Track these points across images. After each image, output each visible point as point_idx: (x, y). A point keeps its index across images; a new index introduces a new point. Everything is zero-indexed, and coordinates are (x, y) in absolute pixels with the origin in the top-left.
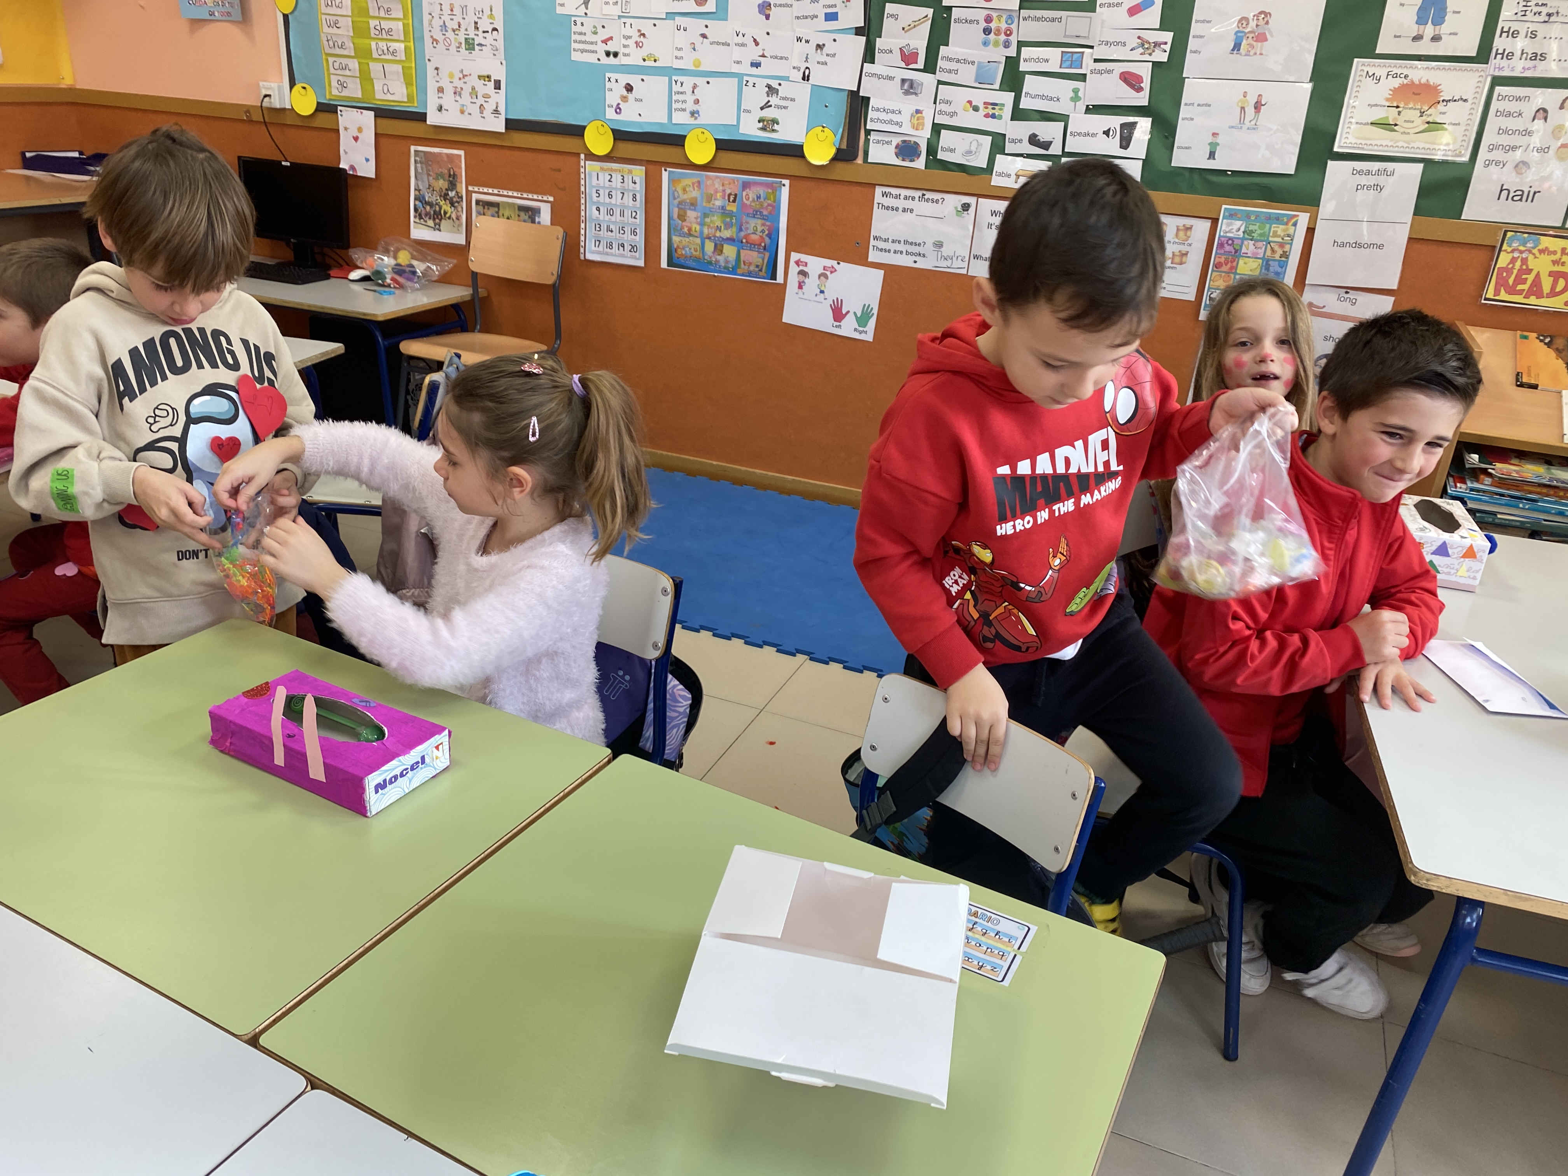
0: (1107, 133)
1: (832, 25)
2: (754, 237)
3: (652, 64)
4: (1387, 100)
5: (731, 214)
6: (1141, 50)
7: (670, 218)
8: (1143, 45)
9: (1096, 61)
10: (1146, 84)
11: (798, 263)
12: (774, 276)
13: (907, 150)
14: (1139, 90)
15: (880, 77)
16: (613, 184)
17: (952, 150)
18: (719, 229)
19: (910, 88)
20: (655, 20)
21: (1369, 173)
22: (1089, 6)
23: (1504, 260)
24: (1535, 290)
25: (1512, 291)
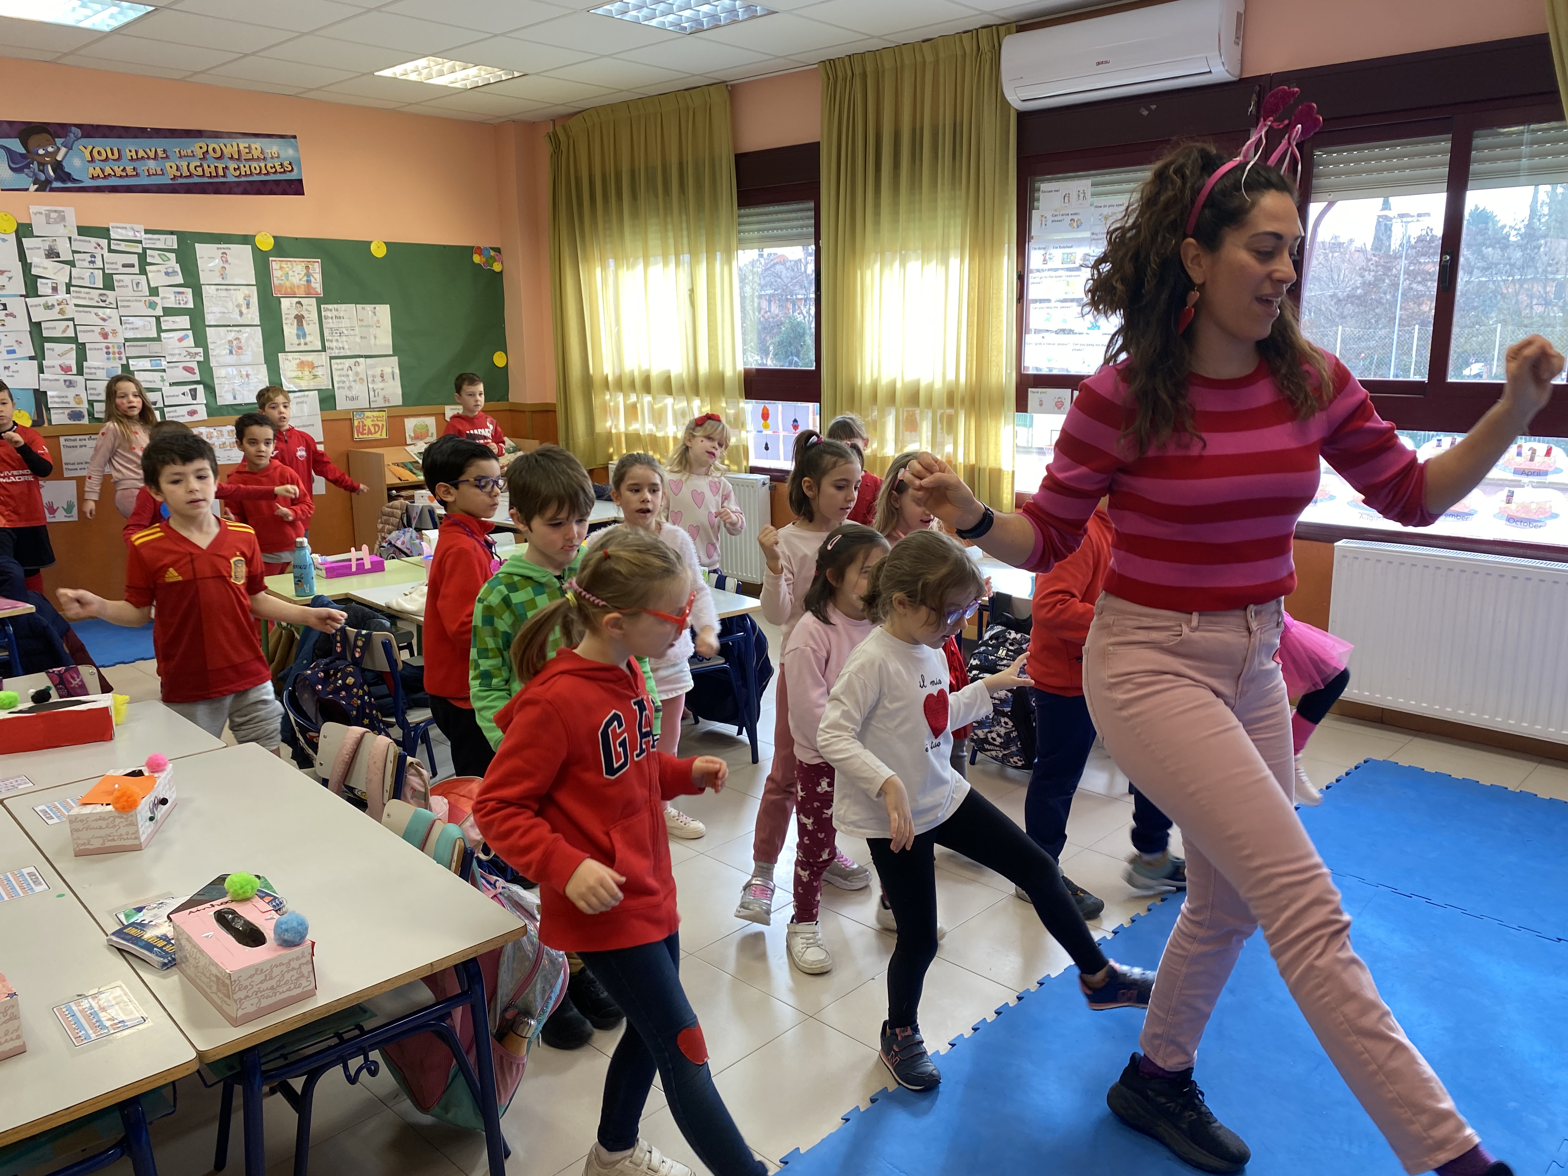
0: (184, 394)
1: (13, 356)
4: (296, 368)
6: (189, 357)
8: (189, 355)
9: (168, 362)
10: (197, 371)
13: (76, 415)
14: (195, 373)
15: (51, 380)
19: (70, 384)
21: (299, 397)
22: (158, 339)
23: (356, 423)
24: (370, 432)
25: (363, 434)
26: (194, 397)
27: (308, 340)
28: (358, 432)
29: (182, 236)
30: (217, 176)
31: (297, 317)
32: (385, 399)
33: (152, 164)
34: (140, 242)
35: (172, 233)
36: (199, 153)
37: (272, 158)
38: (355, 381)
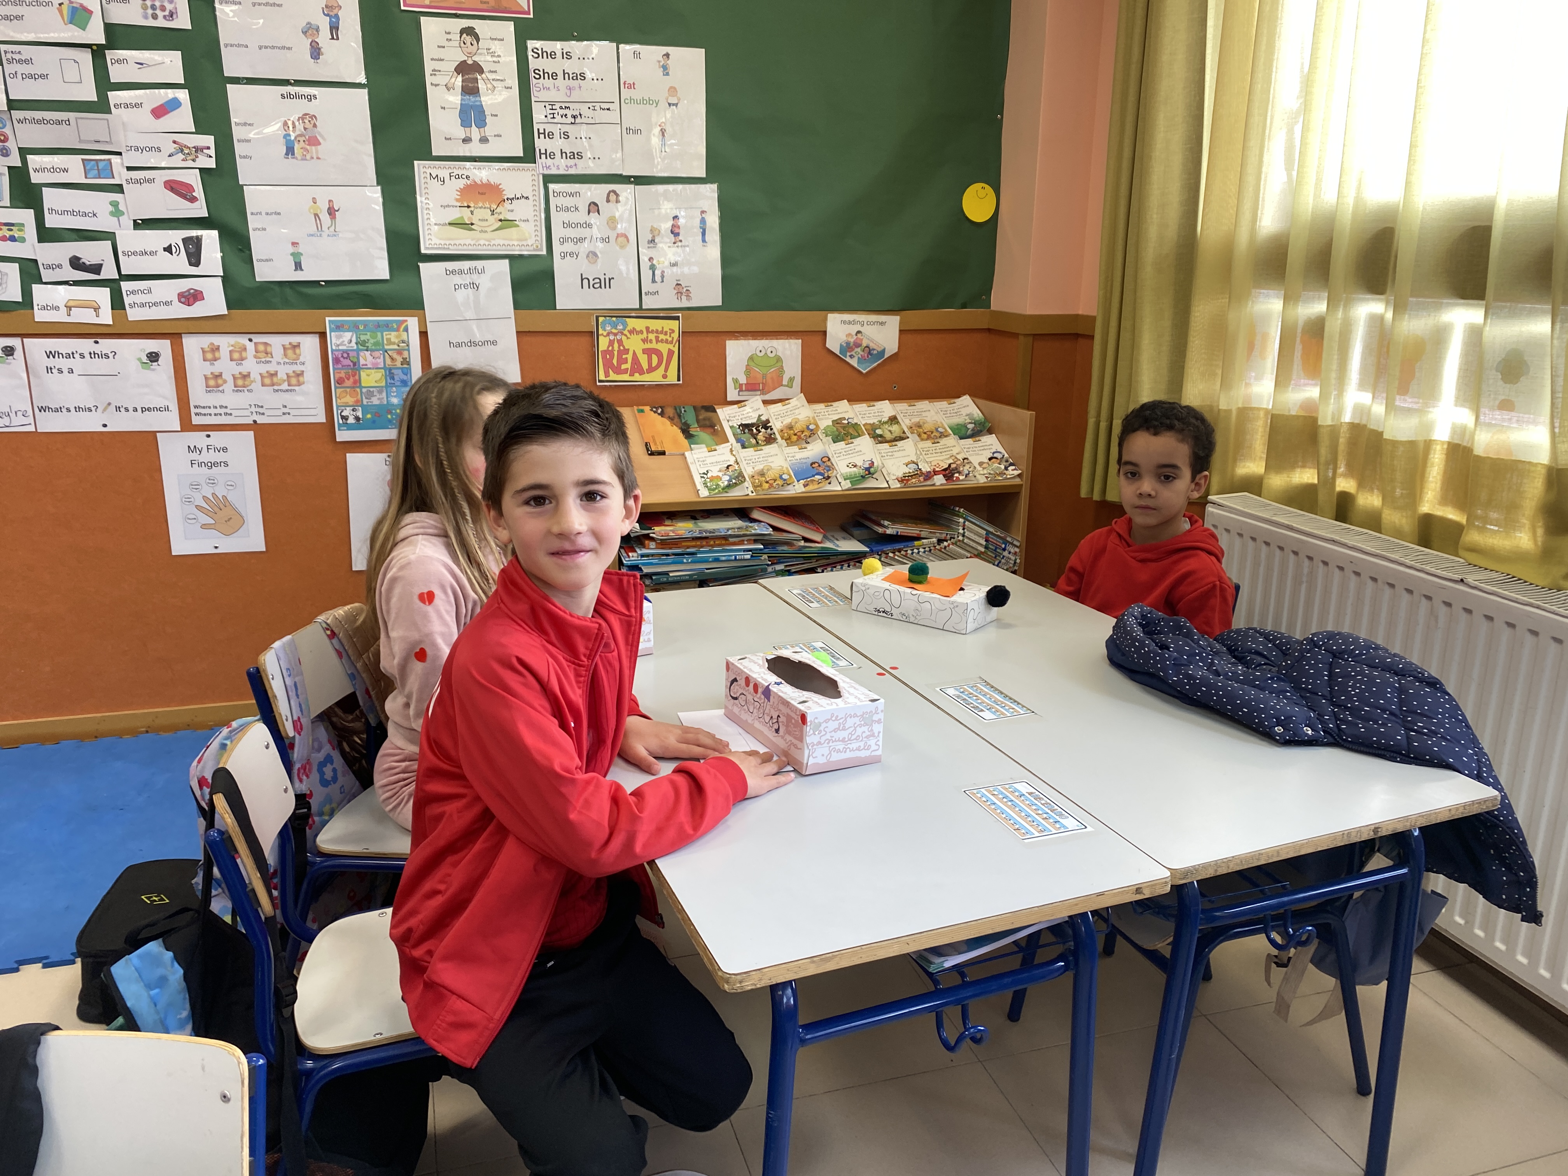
0: (168, 249)
4: (457, 200)
6: (181, 156)
8: (182, 151)
9: (129, 169)
10: (199, 192)
14: (193, 199)
21: (461, 272)
22: (101, 106)
23: (603, 344)
24: (637, 367)
25: (618, 371)
26: (195, 258)
27: (489, 131)
28: (608, 365)
31: (463, 68)
32: (680, 289)
38: (606, 240)
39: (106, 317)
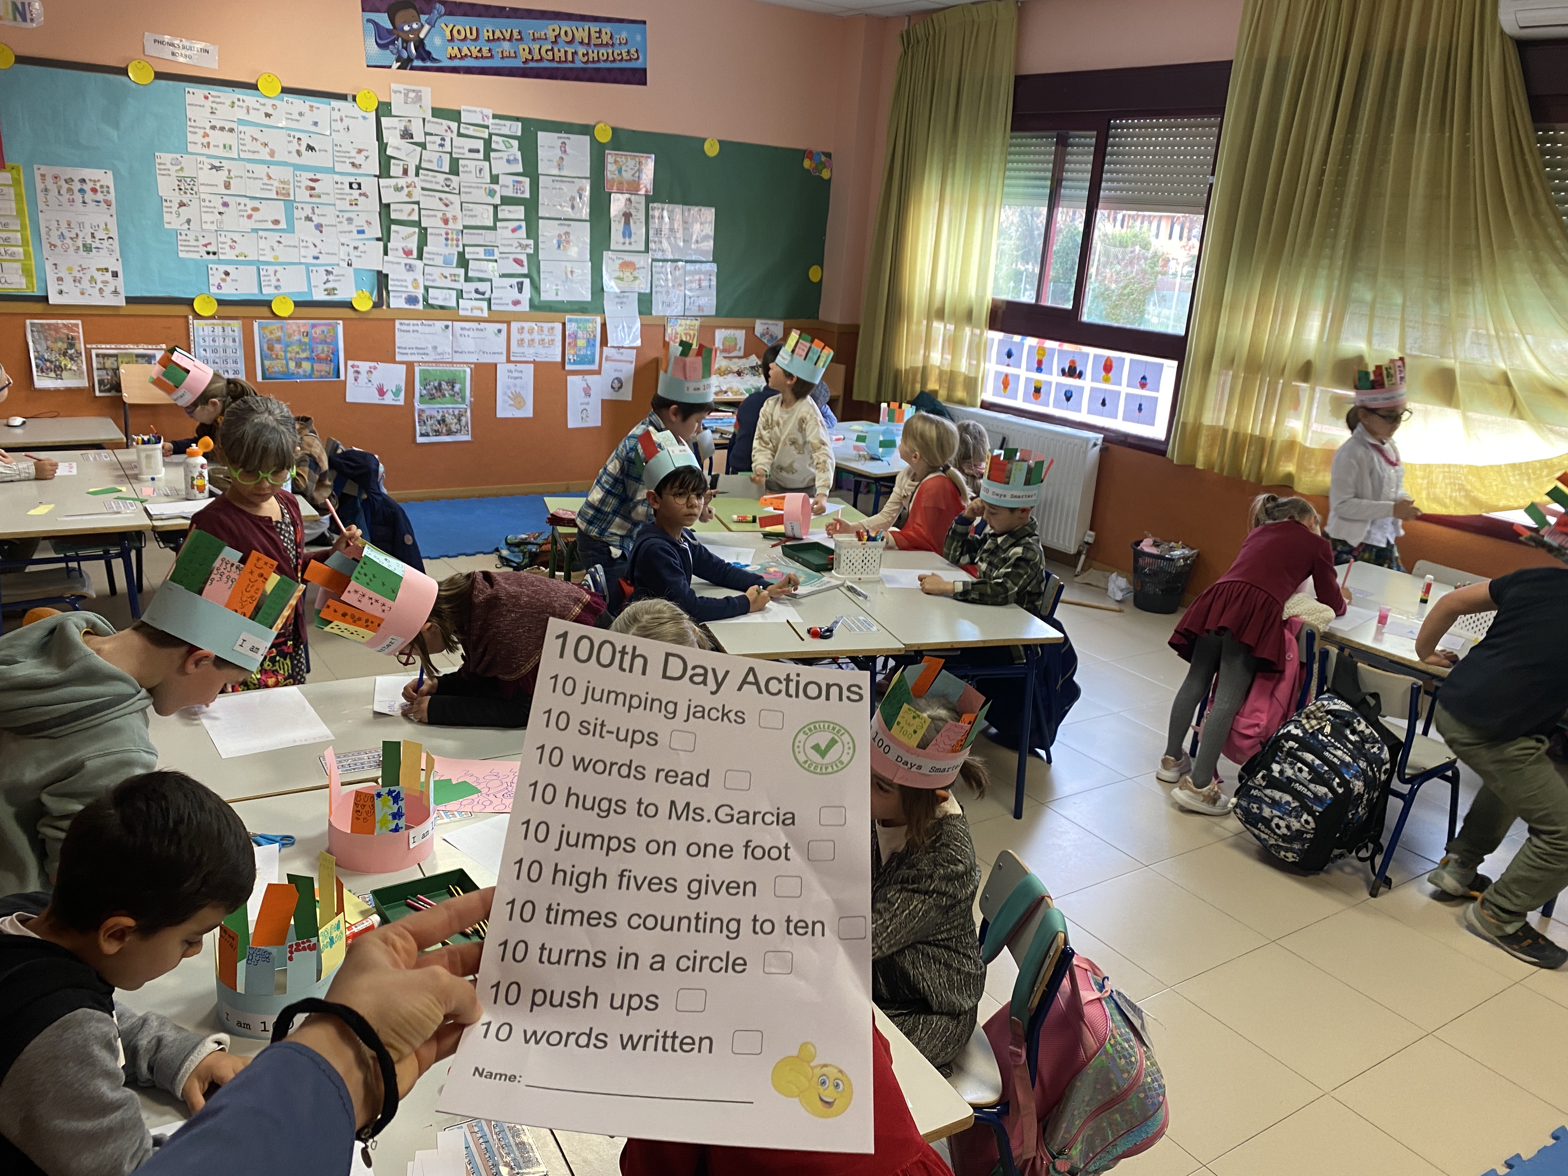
0: (511, 286)
1: (361, 236)
2: (323, 356)
3: (242, 258)
4: (618, 268)
5: (305, 344)
6: (520, 248)
7: (261, 350)
8: (521, 246)
9: (501, 253)
10: (525, 263)
11: (353, 366)
12: (338, 377)
13: (412, 300)
14: (523, 266)
15: (392, 263)
16: (216, 333)
17: (436, 299)
18: (298, 353)
19: (410, 268)
20: (243, 234)
22: (494, 228)
23: (669, 330)
26: (520, 290)
27: (633, 240)
28: (670, 340)
29: (526, 123)
30: (566, 61)
31: (624, 214)
32: (700, 308)
33: (506, 45)
34: (487, 127)
35: (517, 119)
36: (551, 36)
37: (620, 44)
38: (672, 285)
39: (485, 314)
